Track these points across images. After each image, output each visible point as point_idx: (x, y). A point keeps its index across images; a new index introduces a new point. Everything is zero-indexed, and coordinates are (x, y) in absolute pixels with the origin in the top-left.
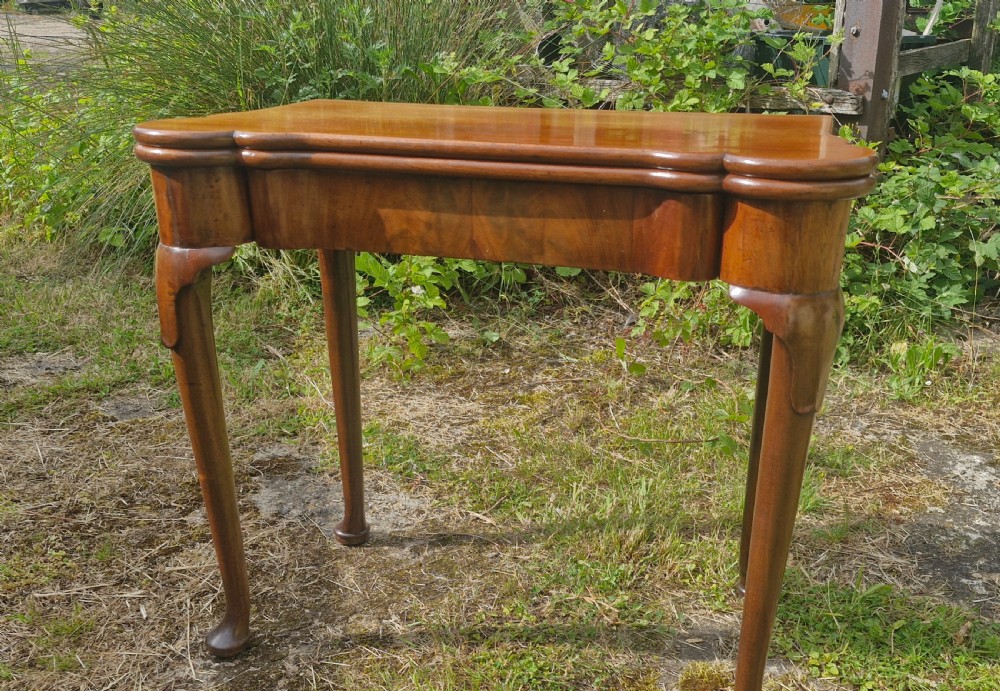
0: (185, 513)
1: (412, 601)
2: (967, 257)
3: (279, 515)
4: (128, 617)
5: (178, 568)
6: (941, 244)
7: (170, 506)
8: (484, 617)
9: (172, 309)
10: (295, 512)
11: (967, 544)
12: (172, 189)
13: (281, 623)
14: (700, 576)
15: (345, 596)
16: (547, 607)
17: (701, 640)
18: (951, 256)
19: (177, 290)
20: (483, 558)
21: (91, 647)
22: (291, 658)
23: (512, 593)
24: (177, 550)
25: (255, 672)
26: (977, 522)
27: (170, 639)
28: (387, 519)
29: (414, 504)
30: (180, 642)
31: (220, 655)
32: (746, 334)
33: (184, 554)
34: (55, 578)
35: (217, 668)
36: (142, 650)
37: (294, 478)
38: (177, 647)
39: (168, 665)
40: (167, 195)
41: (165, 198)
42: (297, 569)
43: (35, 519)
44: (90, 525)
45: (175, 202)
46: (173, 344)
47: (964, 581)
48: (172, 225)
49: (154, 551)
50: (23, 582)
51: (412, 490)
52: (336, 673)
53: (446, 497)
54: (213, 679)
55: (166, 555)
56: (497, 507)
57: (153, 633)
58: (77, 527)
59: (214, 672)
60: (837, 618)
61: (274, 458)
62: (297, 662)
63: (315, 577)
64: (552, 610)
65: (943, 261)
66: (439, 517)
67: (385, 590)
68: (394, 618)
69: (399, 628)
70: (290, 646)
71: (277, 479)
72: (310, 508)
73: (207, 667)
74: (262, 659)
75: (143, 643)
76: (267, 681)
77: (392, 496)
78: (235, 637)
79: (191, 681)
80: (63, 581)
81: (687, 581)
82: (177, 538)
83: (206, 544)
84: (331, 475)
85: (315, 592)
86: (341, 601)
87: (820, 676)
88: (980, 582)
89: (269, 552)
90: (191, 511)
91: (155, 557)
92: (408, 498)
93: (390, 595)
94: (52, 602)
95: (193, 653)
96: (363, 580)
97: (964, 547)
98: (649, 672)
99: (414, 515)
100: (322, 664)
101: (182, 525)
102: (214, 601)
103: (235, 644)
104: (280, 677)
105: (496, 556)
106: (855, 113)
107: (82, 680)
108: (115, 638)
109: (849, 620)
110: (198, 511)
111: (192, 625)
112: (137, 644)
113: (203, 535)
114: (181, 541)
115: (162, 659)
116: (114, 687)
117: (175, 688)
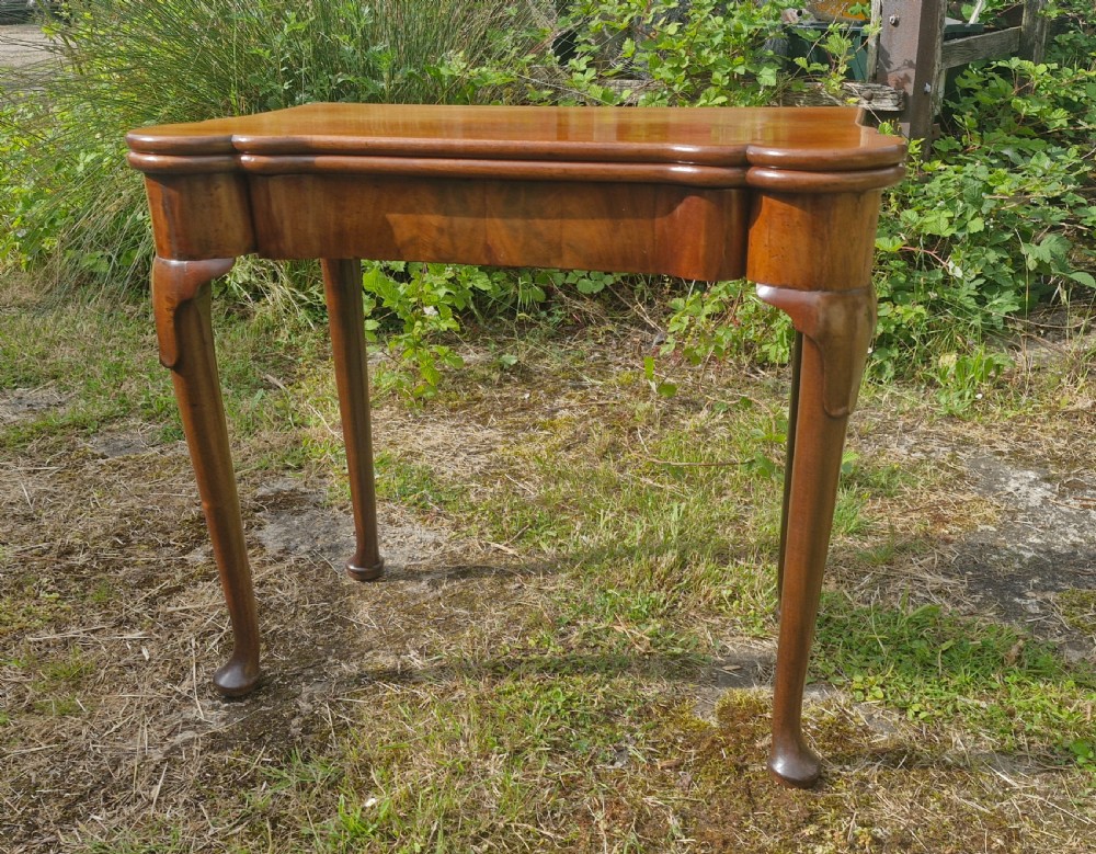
0: (185, 551)
1: (431, 635)
2: (1019, 260)
3: (286, 551)
4: (130, 659)
5: (180, 608)
6: (992, 247)
7: (169, 545)
8: (508, 649)
9: (171, 325)
10: (303, 548)
11: (1021, 562)
12: (169, 198)
13: (292, 661)
14: (737, 602)
15: (359, 632)
16: (575, 637)
17: (738, 667)
18: (1002, 260)
19: (176, 305)
20: (505, 590)
21: (91, 691)
22: (305, 696)
23: (538, 624)
24: (179, 589)
25: (266, 712)
26: (1031, 540)
27: (176, 680)
28: (403, 553)
29: (430, 537)
30: (186, 683)
31: (229, 695)
32: (783, 350)
33: (186, 594)
34: (49, 621)
35: (227, 709)
36: (146, 692)
37: (300, 513)
38: (183, 689)
39: (174, 707)
40: (163, 205)
41: (161, 207)
42: (307, 606)
43: (24, 562)
44: (84, 566)
45: (173, 213)
46: (173, 363)
47: (1017, 600)
48: (169, 237)
49: (154, 591)
50: (16, 626)
51: (428, 522)
52: (353, 710)
53: (465, 529)
54: (223, 720)
55: (166, 595)
56: (520, 537)
57: (157, 675)
58: (70, 569)
59: (224, 713)
60: (882, 640)
61: (278, 493)
62: (310, 700)
63: (327, 613)
64: (580, 640)
65: (994, 266)
66: (457, 549)
67: (402, 625)
68: (413, 653)
69: (418, 663)
70: (304, 684)
71: (282, 515)
72: (319, 544)
73: (215, 708)
74: (275, 698)
75: (146, 685)
76: (280, 720)
77: (407, 529)
78: (244, 675)
79: (200, 722)
80: (58, 624)
81: (723, 608)
82: (178, 577)
83: (209, 583)
84: (341, 509)
85: (328, 629)
86: (356, 637)
87: (864, 700)
88: (1034, 601)
89: (277, 590)
90: (191, 549)
91: (155, 598)
92: (424, 531)
93: (408, 630)
94: (48, 646)
95: (200, 695)
96: (378, 615)
97: (1017, 566)
98: (684, 700)
99: (431, 548)
100: (338, 701)
101: (183, 564)
102: (221, 640)
103: (244, 683)
104: (294, 716)
105: (520, 587)
106: (896, 109)
107: (84, 723)
108: (117, 681)
109: (897, 643)
110: (199, 549)
111: (198, 665)
112: (140, 686)
113: (206, 573)
114: (184, 580)
115: (168, 700)
116: (118, 731)
117: (183, 730)
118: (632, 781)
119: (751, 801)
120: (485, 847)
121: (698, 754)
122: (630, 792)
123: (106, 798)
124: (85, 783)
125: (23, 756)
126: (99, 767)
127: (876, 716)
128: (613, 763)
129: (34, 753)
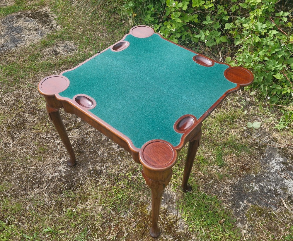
1: (110, 164)
4: (55, 148)
11: (252, 190)
13: (82, 160)
14: (175, 179)
17: (164, 198)
21: (46, 155)
22: (81, 172)
23: (131, 169)
25: (72, 173)
26: (261, 184)
30: (62, 160)
31: (68, 166)
33: (72, 131)
36: (54, 159)
38: (61, 161)
42: (92, 145)
47: (241, 202)
49: (67, 128)
52: (86, 180)
54: (64, 172)
55: (69, 130)
57: (58, 155)
59: (65, 170)
60: (196, 206)
63: (94, 148)
67: (106, 158)
68: (105, 167)
69: (104, 171)
70: (81, 168)
73: (64, 168)
74: (75, 170)
79: (60, 171)
80: (47, 133)
82: (73, 125)
83: (77, 130)
85: (92, 153)
86: (96, 158)
87: (183, 219)
88: (244, 204)
89: (89, 137)
93: (107, 160)
94: (43, 139)
95: (63, 163)
96: (103, 153)
97: (250, 191)
98: (147, 204)
100: (85, 176)
101: (75, 121)
104: (76, 177)
107: (42, 164)
108: (51, 154)
111: (66, 155)
112: (54, 157)
113: (78, 126)
114: (73, 127)
115: (57, 163)
116: (46, 168)
117: (57, 172)
118: (124, 222)
119: (142, 236)
120: (90, 227)
121: (140, 220)
122: (122, 224)
123: (38, 186)
124: (37, 180)
125: (30, 168)
126: (40, 176)
127: (183, 224)
128: (123, 215)
129: (32, 168)
